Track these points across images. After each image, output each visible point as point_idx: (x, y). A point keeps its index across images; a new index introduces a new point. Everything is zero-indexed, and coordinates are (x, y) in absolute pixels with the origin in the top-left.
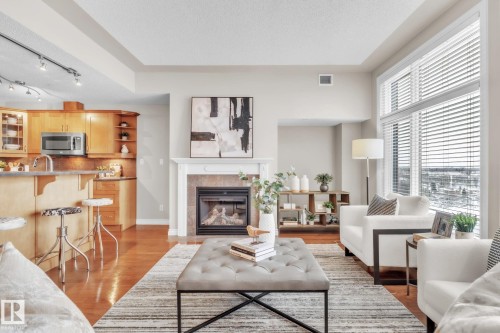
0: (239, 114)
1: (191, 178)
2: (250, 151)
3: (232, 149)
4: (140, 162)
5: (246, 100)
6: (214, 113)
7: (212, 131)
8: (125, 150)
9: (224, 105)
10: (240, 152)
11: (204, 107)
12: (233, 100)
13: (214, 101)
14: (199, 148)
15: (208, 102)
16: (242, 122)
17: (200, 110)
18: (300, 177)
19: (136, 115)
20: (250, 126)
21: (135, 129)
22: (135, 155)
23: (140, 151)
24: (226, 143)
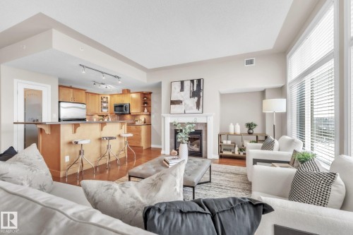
0: (195, 89)
1: (171, 124)
2: (201, 110)
3: (191, 108)
4: (153, 116)
5: (199, 81)
6: (182, 89)
7: (181, 99)
8: (146, 110)
9: (187, 85)
10: (195, 110)
11: (177, 86)
12: (192, 81)
13: (182, 83)
14: (175, 108)
15: (179, 84)
16: (197, 93)
17: (175, 88)
18: (234, 125)
19: (150, 93)
20: (201, 95)
21: (150, 100)
22: (150, 113)
23: (152, 111)
24: (188, 105)
